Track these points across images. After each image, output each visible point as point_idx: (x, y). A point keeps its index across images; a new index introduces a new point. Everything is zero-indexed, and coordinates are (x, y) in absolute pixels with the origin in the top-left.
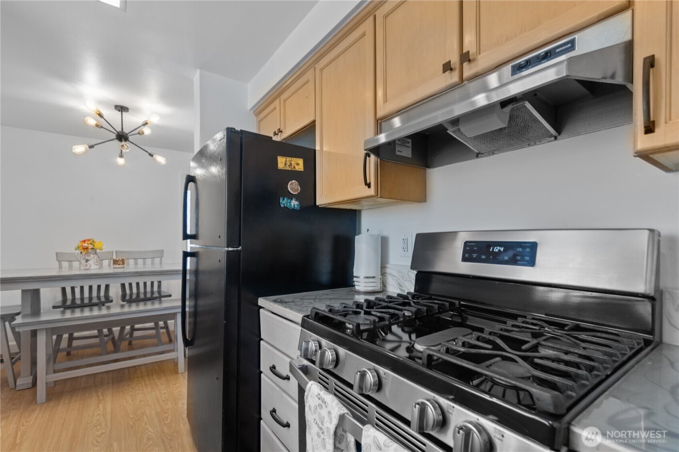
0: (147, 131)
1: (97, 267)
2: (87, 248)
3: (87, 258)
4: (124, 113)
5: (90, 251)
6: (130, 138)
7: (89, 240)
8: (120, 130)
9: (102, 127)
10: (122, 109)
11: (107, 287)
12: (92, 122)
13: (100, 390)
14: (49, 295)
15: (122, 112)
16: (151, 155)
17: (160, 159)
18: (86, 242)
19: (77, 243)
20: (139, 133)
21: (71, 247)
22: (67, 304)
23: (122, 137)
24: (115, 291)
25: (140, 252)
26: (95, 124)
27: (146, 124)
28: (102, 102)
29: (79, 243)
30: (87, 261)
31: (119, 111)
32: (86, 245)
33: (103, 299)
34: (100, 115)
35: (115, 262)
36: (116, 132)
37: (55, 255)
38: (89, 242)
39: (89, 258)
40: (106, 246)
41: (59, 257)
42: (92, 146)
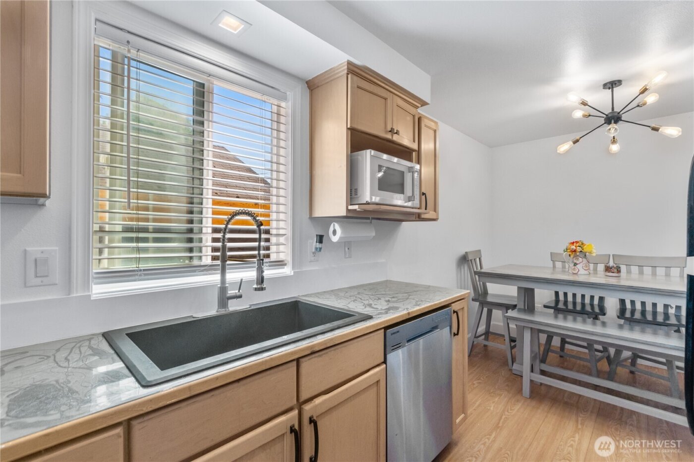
0: (651, 99)
1: (586, 272)
2: (575, 251)
3: (575, 261)
4: (614, 89)
5: (578, 254)
6: (624, 117)
7: (577, 242)
8: (610, 111)
9: (590, 116)
10: (612, 85)
11: (601, 299)
12: (578, 114)
15: (613, 88)
16: (656, 129)
17: (671, 131)
18: (575, 244)
19: (565, 245)
20: (638, 106)
21: (560, 248)
22: (559, 308)
23: (613, 118)
24: (612, 304)
26: (581, 115)
27: (645, 90)
28: (591, 88)
29: (568, 244)
30: (575, 264)
31: (609, 88)
32: (574, 247)
33: (597, 310)
34: (584, 104)
35: (608, 269)
36: (605, 116)
37: (550, 254)
38: (578, 245)
39: (578, 262)
40: (594, 249)
41: (554, 257)
42: (577, 141)
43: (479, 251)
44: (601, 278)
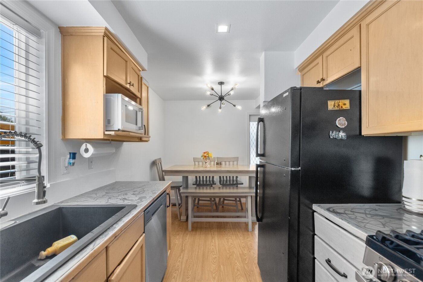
0: (232, 93)
1: (210, 166)
2: (206, 156)
3: (206, 161)
4: (222, 85)
5: (207, 158)
6: (225, 98)
7: (207, 152)
8: (221, 95)
9: (212, 95)
10: (221, 83)
11: (213, 177)
12: (208, 93)
13: (212, 231)
14: (191, 179)
15: (221, 85)
16: (234, 106)
17: (239, 107)
18: (206, 153)
19: (202, 154)
20: (228, 95)
21: (199, 155)
23: (221, 98)
24: (216, 179)
25: (228, 158)
26: (209, 94)
27: (232, 89)
28: (213, 82)
29: (203, 153)
30: (206, 163)
31: (220, 85)
32: (205, 155)
33: (211, 183)
34: (212, 89)
35: (217, 164)
36: (219, 96)
37: (193, 159)
38: (207, 154)
39: (207, 162)
40: (213, 155)
41: (195, 160)
42: (208, 106)
43: (160, 158)
44: (215, 168)
